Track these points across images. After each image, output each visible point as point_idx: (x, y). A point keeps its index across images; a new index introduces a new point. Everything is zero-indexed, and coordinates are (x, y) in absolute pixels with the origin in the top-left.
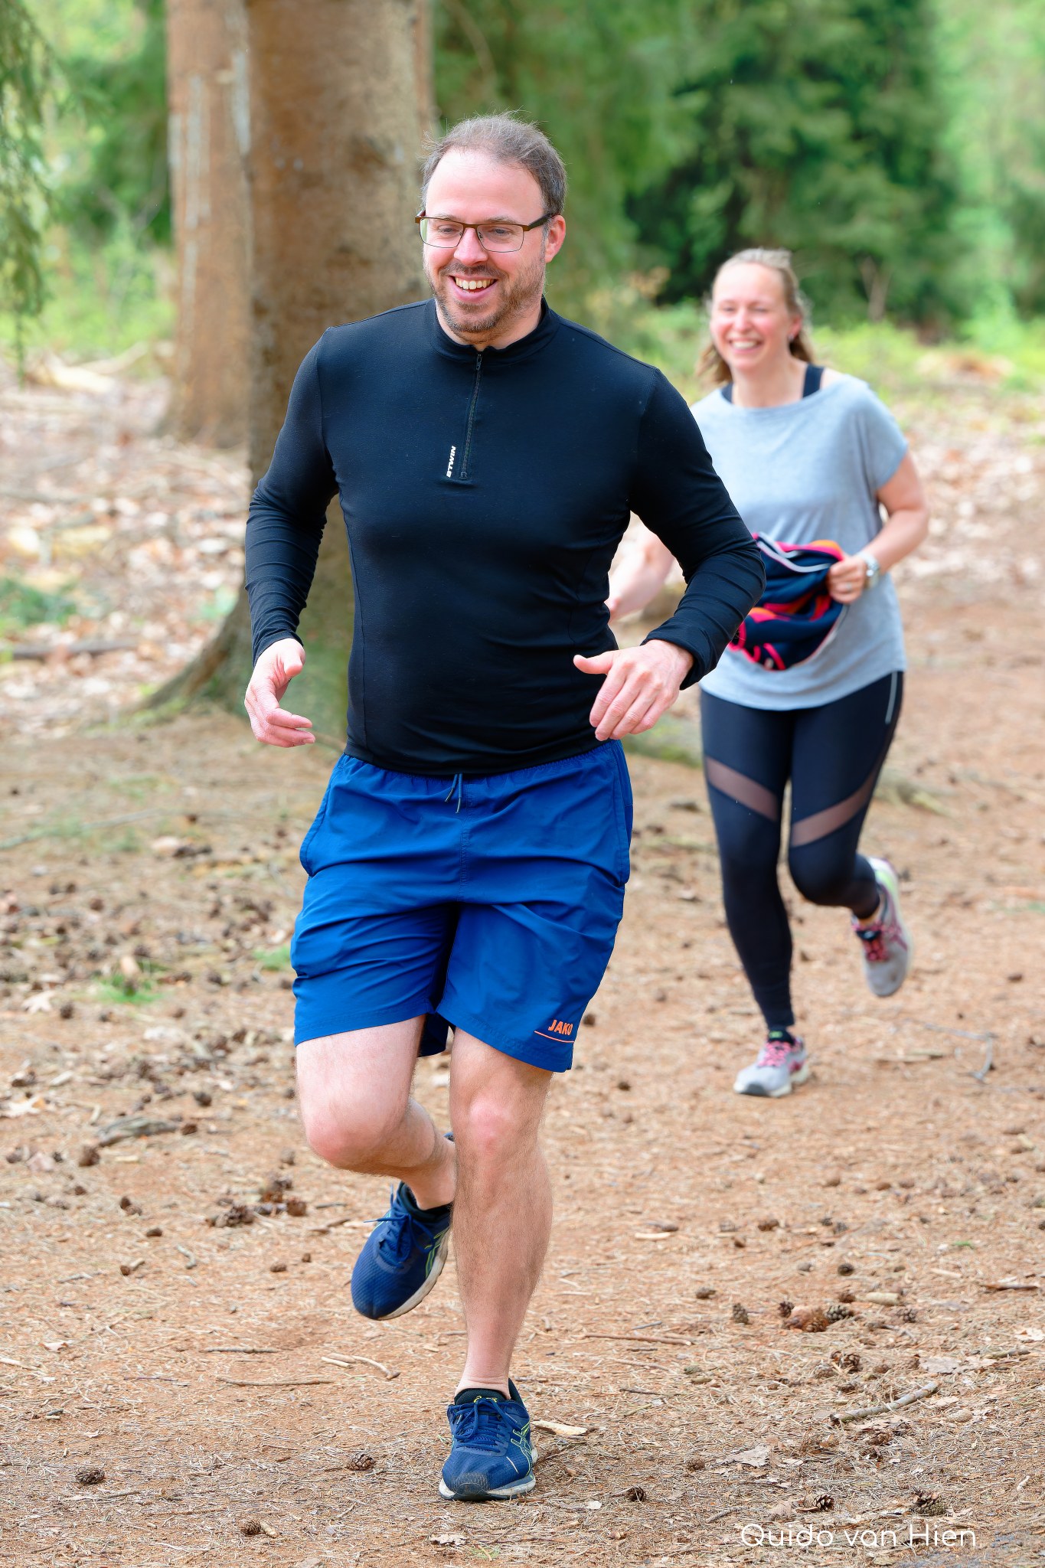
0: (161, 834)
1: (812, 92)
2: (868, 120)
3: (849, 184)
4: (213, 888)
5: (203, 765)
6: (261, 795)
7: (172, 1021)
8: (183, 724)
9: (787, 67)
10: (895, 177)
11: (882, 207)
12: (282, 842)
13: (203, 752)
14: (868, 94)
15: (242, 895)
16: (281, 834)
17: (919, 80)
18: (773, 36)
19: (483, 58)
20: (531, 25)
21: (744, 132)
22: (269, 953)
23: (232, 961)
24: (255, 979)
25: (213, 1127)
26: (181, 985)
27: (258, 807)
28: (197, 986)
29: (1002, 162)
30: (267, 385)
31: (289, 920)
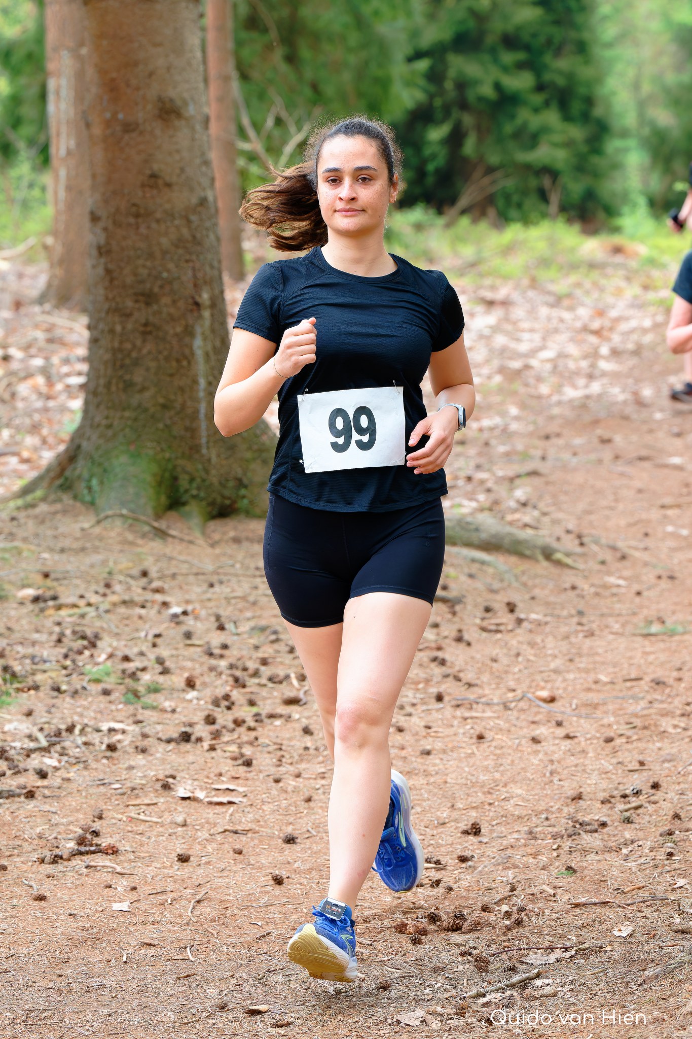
0: (24, 586)
1: (509, 57)
2: (547, 77)
3: (535, 121)
4: (59, 624)
5: (55, 537)
6: (97, 558)
7: (24, 718)
8: (43, 508)
9: (490, 40)
10: (567, 117)
11: (557, 138)
12: (108, 591)
13: (56, 528)
15: (78, 629)
16: (108, 586)
17: (582, 48)
18: (479, 17)
19: (273, 34)
20: (306, 12)
21: (462, 85)
22: (95, 669)
23: (68, 675)
24: (84, 688)
25: (47, 792)
26: (32, 692)
27: (92, 566)
28: (43, 693)
29: (642, 105)
30: (100, 271)
31: (110, 646)
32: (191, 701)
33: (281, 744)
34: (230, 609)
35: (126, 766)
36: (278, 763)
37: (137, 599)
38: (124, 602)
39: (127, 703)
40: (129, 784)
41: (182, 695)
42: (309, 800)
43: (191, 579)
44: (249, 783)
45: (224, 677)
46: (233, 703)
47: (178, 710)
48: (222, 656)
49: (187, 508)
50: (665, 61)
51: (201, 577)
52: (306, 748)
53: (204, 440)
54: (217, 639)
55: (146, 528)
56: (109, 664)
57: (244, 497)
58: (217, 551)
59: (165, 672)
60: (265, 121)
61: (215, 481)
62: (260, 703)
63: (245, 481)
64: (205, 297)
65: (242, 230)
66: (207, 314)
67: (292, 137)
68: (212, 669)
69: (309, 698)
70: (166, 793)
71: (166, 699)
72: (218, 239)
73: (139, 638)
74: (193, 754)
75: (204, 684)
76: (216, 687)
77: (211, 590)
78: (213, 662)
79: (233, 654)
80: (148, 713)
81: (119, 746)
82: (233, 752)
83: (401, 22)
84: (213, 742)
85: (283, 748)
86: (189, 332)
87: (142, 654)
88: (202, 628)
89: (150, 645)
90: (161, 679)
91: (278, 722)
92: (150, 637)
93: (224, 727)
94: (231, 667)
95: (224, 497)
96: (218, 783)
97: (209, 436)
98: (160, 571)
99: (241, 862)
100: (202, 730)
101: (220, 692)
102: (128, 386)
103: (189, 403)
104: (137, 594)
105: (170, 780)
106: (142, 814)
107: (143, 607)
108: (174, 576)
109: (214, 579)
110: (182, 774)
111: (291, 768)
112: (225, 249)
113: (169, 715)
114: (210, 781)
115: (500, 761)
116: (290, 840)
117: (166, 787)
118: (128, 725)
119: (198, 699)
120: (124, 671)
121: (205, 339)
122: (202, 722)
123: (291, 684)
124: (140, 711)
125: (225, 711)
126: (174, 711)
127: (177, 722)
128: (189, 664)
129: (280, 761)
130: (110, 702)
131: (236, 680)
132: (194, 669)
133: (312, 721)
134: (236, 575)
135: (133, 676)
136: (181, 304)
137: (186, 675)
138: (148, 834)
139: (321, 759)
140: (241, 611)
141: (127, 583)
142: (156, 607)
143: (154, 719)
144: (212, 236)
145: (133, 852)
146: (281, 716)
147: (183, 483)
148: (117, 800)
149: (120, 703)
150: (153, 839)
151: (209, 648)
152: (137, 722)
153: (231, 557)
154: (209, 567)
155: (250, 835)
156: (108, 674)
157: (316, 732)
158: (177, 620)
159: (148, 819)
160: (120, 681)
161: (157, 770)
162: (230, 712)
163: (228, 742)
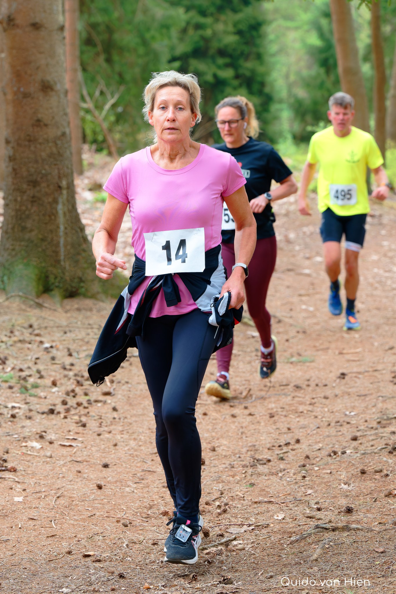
1: (221, 61)
2: (241, 71)
6: (6, 318)
9: (212, 52)
10: (251, 92)
12: (12, 335)
14: (241, 62)
16: (12, 332)
17: (259, 57)
18: (206, 40)
19: (100, 48)
20: (116, 36)
22: (5, 375)
27: (4, 322)
29: (290, 86)
30: (10, 169)
31: (13, 363)
32: (54, 393)
33: (101, 416)
34: (75, 345)
35: (21, 426)
36: (100, 426)
37: (27, 339)
38: (20, 341)
39: (21, 393)
40: (22, 435)
41: (50, 389)
42: (115, 445)
43: (55, 329)
44: (85, 435)
45: (72, 381)
46: (76, 394)
47: (48, 397)
48: (70, 370)
49: (53, 293)
50: (302, 64)
51: (60, 329)
52: (114, 418)
53: (62, 258)
54: (68, 361)
55: (32, 303)
56: (12, 373)
57: (82, 287)
58: (69, 315)
59: (41, 377)
60: (95, 93)
61: (68, 278)
62: (90, 394)
63: (83, 279)
64: (64, 183)
65: (82, 149)
66: (65, 192)
67: (108, 101)
68: (65, 376)
69: (116, 392)
70: (41, 440)
71: (42, 391)
72: (71, 153)
73: (28, 360)
74: (56, 420)
75: (61, 384)
76: (67, 386)
77: (65, 335)
78: (66, 373)
79: (76, 369)
80: (32, 399)
81: (17, 415)
82: (76, 419)
83: (166, 42)
84: (66, 414)
85: (102, 418)
86: (55, 201)
87: (29, 368)
88: (60, 355)
89: (33, 363)
90: (39, 381)
91: (99, 405)
92: (34, 359)
93: (72, 406)
94: (76, 375)
95: (72, 287)
96: (68, 436)
97: (65, 256)
98: (39, 325)
99: (80, 477)
100: (60, 408)
101: (70, 388)
102: (24, 229)
103: (55, 238)
104: (27, 336)
105: (44, 434)
106: (29, 451)
107: (30, 343)
108: (46, 328)
109: (67, 329)
110: (50, 431)
111: (106, 429)
112: (75, 159)
113: (43, 400)
114: (64, 434)
115: (215, 427)
116: (106, 466)
117: (41, 437)
118: (22, 404)
119: (58, 392)
120: (20, 377)
121: (64, 205)
122: (60, 404)
123: (106, 385)
124: (28, 397)
125: (72, 398)
126: (45, 398)
127: (47, 403)
128: (53, 374)
129: (101, 424)
130: (13, 393)
131: (78, 382)
132: (56, 376)
133: (117, 404)
134: (78, 328)
135: (25, 379)
136: (52, 187)
137: (52, 379)
138: (32, 461)
139: (122, 424)
140: (81, 346)
141: (22, 331)
142: (37, 344)
143: (36, 402)
144: (68, 152)
145: (24, 471)
146: (101, 401)
147: (52, 279)
148: (16, 443)
149: (18, 393)
150: (35, 464)
151: (64, 365)
152: (27, 403)
153: (76, 318)
154: (64, 323)
155: (85, 463)
156: (12, 378)
157: (119, 410)
158: (47, 350)
159: (32, 453)
160: (17, 382)
161: (37, 428)
162: (75, 399)
163: (74, 415)
